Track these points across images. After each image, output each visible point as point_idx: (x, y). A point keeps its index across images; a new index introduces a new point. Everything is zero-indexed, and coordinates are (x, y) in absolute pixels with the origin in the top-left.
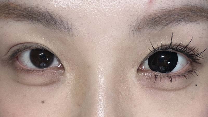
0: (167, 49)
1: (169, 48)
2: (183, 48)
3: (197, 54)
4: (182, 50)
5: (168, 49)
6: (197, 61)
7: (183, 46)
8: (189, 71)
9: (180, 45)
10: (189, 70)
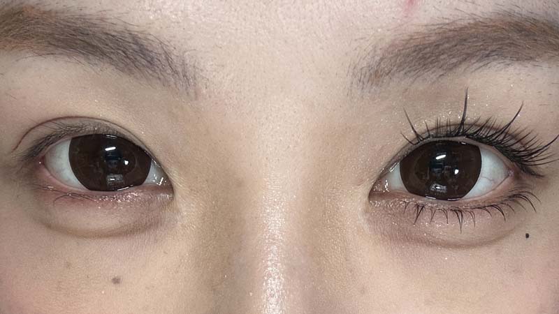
0: (453, 137)
1: (458, 132)
2: (496, 133)
3: (534, 151)
4: (494, 138)
5: (456, 136)
6: (533, 168)
7: (495, 129)
8: (510, 197)
9: (488, 124)
10: (510, 194)
